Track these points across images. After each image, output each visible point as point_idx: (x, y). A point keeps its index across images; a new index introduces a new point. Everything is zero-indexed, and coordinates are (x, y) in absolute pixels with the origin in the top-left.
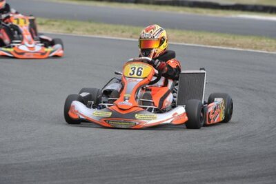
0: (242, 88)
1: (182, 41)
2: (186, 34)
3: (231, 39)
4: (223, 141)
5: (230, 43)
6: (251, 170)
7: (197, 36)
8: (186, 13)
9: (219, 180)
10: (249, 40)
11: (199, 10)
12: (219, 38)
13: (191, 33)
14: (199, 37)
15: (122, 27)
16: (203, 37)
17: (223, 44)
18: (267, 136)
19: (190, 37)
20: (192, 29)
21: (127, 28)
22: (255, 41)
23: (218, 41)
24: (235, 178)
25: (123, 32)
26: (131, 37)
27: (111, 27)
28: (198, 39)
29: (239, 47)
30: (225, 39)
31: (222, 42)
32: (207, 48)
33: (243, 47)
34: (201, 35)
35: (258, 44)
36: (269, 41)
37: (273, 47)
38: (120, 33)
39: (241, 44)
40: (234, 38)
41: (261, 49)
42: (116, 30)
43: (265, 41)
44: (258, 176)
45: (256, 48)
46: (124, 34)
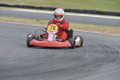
0: (19, 39)
3: (14, 19)
4: (12, 61)
5: (14, 21)
6: (23, 72)
9: (11, 76)
10: (21, 20)
12: (9, 19)
16: (2, 18)
17: (11, 21)
18: (30, 59)
22: (24, 20)
23: (8, 20)
24: (17, 76)
29: (17, 22)
30: (11, 19)
31: (10, 20)
32: (4, 23)
33: (19, 23)
35: (25, 21)
36: (29, 20)
37: (31, 23)
39: (18, 21)
40: (15, 19)
41: (26, 23)
43: (28, 20)
44: (26, 75)
45: (24, 23)
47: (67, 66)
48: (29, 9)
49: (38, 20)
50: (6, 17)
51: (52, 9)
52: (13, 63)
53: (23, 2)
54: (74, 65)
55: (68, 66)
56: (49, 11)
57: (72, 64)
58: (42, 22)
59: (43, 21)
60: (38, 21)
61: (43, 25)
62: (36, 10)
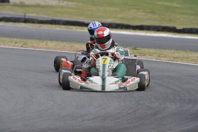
1: (59, 49)
2: (61, 44)
4: (89, 120)
7: (69, 45)
8: (61, 29)
11: (70, 27)
13: (65, 43)
14: (71, 46)
15: (15, 39)
16: (73, 46)
19: (65, 46)
20: (65, 41)
21: (19, 40)
25: (16, 43)
26: (22, 46)
27: (8, 39)
28: (70, 47)
34: (72, 45)
38: (14, 43)
42: (11, 42)
46: (16, 44)
47: (184, 129)
48: (121, 30)
49: (135, 49)
50: (80, 44)
51: (160, 29)
52: (91, 125)
53: (109, 18)
54: (196, 126)
55: (187, 128)
56: (155, 33)
57: (192, 125)
58: (141, 52)
59: (143, 49)
60: (135, 51)
61: (144, 57)
62: (133, 31)
